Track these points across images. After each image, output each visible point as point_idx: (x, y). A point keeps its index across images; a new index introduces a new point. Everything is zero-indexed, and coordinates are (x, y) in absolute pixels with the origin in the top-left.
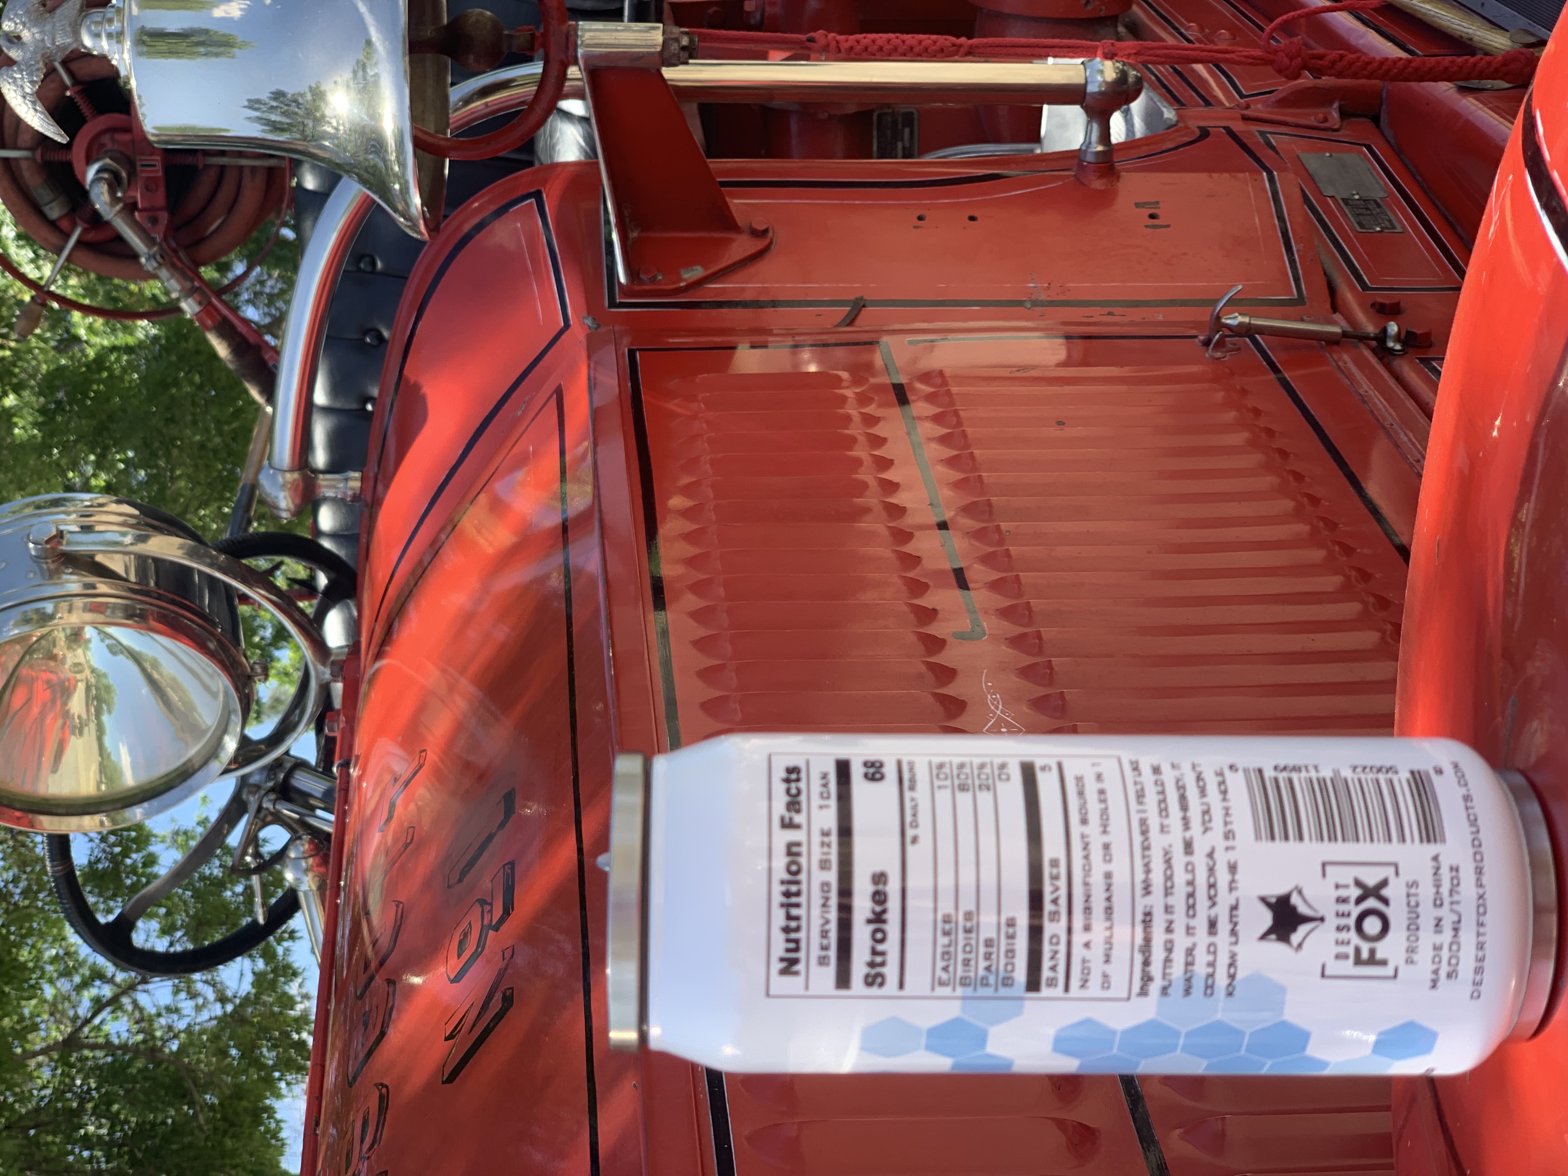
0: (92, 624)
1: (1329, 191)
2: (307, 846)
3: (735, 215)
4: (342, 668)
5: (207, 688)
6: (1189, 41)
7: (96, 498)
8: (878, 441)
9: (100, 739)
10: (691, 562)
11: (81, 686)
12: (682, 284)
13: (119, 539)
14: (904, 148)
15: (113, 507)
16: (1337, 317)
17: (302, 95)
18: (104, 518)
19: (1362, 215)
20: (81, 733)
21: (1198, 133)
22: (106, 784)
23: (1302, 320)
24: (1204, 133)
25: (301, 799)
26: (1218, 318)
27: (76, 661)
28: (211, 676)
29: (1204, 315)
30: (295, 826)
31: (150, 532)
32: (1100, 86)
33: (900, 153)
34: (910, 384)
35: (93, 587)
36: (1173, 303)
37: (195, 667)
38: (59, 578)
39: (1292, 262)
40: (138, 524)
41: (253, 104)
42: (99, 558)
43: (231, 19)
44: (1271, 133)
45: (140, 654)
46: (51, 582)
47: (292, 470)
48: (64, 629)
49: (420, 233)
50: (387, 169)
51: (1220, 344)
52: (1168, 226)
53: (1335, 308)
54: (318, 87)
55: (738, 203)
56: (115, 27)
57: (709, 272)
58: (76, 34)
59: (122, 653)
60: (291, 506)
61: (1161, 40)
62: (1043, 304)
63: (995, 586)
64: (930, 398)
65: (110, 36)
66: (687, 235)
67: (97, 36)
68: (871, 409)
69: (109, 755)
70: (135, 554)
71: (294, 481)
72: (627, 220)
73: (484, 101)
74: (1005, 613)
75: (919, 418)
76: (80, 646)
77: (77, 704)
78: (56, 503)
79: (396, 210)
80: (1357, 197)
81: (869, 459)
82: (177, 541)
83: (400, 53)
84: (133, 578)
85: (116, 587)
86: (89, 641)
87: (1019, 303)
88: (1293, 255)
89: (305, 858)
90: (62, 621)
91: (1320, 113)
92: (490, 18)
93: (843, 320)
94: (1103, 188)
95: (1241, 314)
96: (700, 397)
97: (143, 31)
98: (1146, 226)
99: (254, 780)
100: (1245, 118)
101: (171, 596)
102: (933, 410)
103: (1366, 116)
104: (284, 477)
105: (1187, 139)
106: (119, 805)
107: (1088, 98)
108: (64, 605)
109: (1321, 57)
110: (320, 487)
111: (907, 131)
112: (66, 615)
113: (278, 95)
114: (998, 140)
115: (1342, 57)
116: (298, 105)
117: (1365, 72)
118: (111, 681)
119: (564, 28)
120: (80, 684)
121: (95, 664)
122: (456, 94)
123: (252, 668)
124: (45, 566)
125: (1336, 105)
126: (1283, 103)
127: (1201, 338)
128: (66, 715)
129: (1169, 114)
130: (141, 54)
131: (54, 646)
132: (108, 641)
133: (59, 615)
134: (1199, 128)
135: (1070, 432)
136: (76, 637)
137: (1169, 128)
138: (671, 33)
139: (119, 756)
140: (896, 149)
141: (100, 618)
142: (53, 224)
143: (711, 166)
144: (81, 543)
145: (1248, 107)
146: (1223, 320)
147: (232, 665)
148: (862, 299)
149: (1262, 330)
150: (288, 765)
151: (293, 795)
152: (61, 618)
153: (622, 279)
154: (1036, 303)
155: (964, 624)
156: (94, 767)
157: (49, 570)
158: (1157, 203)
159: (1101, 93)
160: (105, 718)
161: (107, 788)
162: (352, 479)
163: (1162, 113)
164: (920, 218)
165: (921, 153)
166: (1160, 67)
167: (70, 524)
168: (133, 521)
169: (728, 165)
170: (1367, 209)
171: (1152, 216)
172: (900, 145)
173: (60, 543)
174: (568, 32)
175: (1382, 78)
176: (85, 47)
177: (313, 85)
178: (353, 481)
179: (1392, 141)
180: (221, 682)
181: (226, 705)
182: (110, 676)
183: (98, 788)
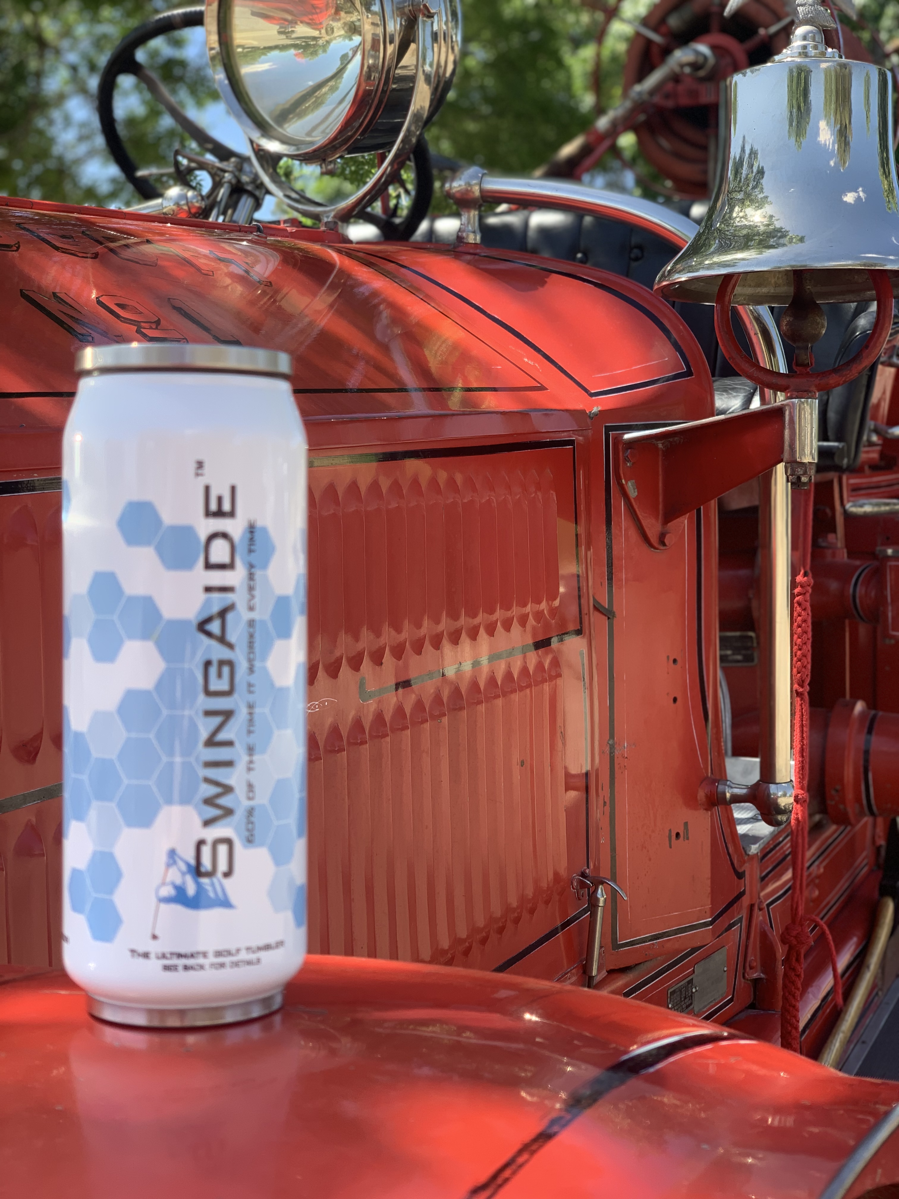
0: (364, 42)
1: (698, 969)
2: (197, 205)
3: (675, 521)
4: (331, 229)
5: (314, 128)
6: (809, 868)
7: (458, 45)
8: (507, 626)
9: (276, 47)
10: (415, 482)
11: (316, 33)
12: (623, 481)
13: (428, 61)
14: (727, 656)
15: (451, 58)
16: (604, 973)
17: (762, 191)
18: (443, 49)
19: (681, 994)
20: (280, 33)
21: (741, 870)
22: (242, 52)
23: (601, 947)
24: (740, 876)
25: (233, 201)
26: (602, 883)
27: (335, 30)
28: (323, 132)
29: (604, 873)
30: (212, 198)
31: (433, 85)
32: (775, 794)
33: (723, 653)
34: (552, 651)
35: (391, 42)
36: (613, 849)
37: (331, 119)
38: (398, 16)
39: (644, 941)
40: (439, 76)
41: (753, 153)
42: (413, 46)
43: (817, 134)
44: (741, 926)
45: (341, 77)
46: (395, 9)
47: (481, 191)
48: (359, 20)
49: (660, 281)
50: (706, 255)
51: (583, 885)
52: (671, 847)
53: (611, 972)
54: (767, 202)
55: (684, 522)
56: (812, 52)
57: (633, 501)
58: (806, 22)
59: (342, 64)
60: (454, 191)
61: (810, 846)
62: (612, 753)
63: (400, 710)
64: (540, 666)
65: (805, 47)
66: (661, 485)
67: (805, 38)
68: (531, 621)
69: (265, 54)
70: (416, 73)
71: (473, 193)
72: (671, 440)
73: (759, 332)
74: (379, 717)
75: (525, 657)
76: (346, 32)
77: (302, 30)
78: (454, 14)
79: (676, 263)
80: (694, 990)
81: (495, 619)
82: (427, 104)
83: (793, 263)
84: (398, 71)
85: (391, 59)
86: (351, 39)
87: (612, 736)
88: (650, 941)
89: (187, 204)
90: (365, 17)
91: (757, 964)
92: (820, 333)
93: (599, 603)
94: (698, 798)
95: (605, 899)
96: (539, 493)
97: (808, 72)
98: (670, 830)
99: (246, 167)
100: (752, 906)
101: (385, 100)
102: (531, 669)
103: (755, 999)
104: (476, 184)
105: (735, 862)
106: (226, 61)
107: (766, 785)
108: (377, 20)
109: (798, 960)
110: (469, 212)
111: (739, 657)
112: (370, 21)
113: (761, 172)
114: (735, 725)
115: (799, 976)
116: (754, 188)
117: (787, 994)
118: (321, 55)
119: (813, 388)
120: (318, 32)
121: (333, 44)
122: (764, 311)
123: (331, 162)
124: (406, 4)
125: (762, 976)
126: (764, 935)
127: (587, 871)
128: (293, 23)
129: (754, 849)
130: (791, 71)
131: (346, 13)
132: (350, 54)
133: (370, 16)
134: (744, 871)
135: (516, 770)
136: (353, 29)
137: (743, 848)
138: (810, 469)
139: (263, 63)
140: (727, 649)
141: (368, 46)
142: (663, 21)
143: (713, 502)
144: (424, 31)
145: (761, 909)
146: (601, 886)
147: (333, 146)
148: (614, 616)
149: (593, 916)
150: (257, 193)
151: (235, 197)
152: (367, 17)
153: (627, 436)
154: (612, 747)
155: (371, 688)
156: (255, 43)
157: (403, 8)
158: (688, 839)
159: (769, 795)
160: (292, 51)
161: (240, 53)
162: (476, 236)
163: (755, 843)
164: (675, 661)
165: (724, 669)
166: (789, 845)
167: (439, 24)
168: (441, 71)
169: (713, 517)
170: (685, 998)
171: (678, 835)
172: (729, 652)
173: (424, 15)
174: (810, 392)
175: (783, 1007)
176: (795, 29)
177: (769, 200)
178: (474, 238)
179: (736, 1018)
180: (320, 139)
181: (303, 143)
182: (324, 55)
183: (239, 46)
